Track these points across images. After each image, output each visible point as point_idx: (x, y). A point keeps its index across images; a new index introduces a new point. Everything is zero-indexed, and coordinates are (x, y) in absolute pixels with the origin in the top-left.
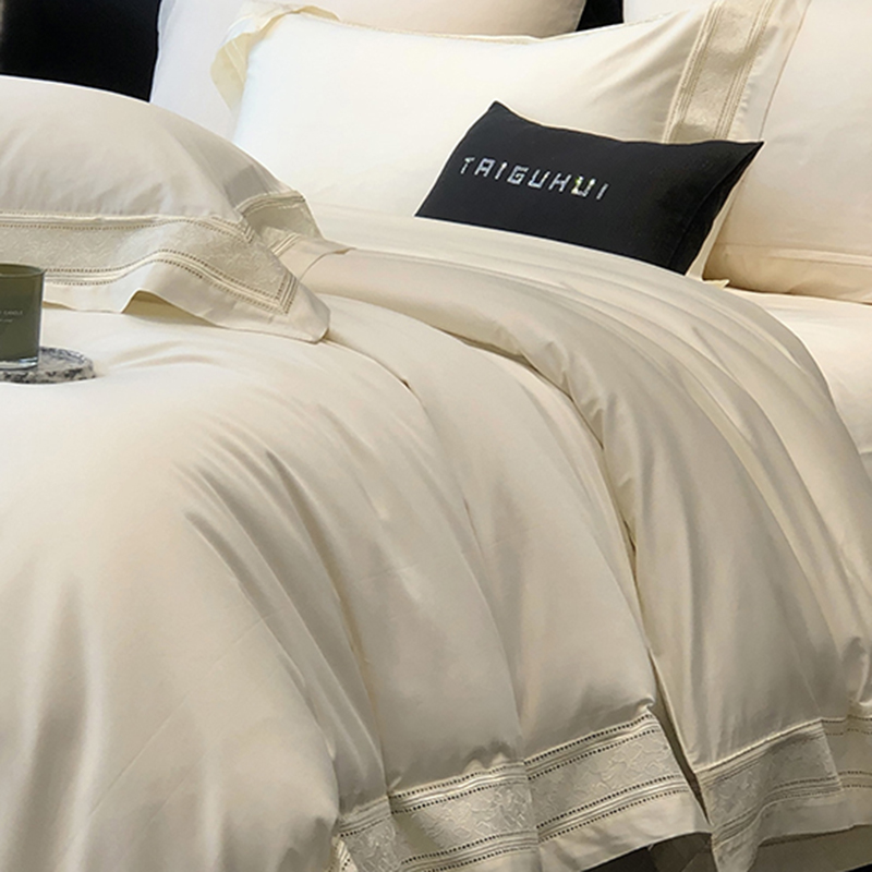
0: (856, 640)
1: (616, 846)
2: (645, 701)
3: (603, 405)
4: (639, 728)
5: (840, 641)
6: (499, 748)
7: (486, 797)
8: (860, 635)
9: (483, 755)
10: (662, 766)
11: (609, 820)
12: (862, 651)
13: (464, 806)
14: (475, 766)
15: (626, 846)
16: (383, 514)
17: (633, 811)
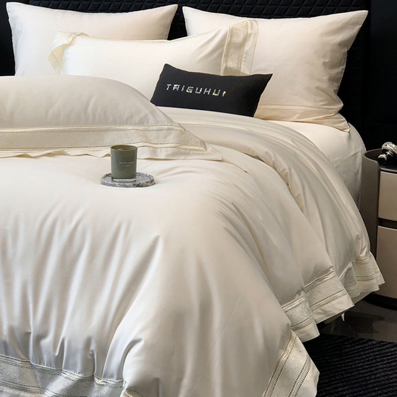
0: (358, 236)
1: (328, 314)
2: (331, 267)
3: (288, 171)
4: (331, 276)
5: (354, 237)
6: (303, 289)
7: (302, 306)
8: (358, 234)
9: (299, 292)
10: (340, 287)
11: (326, 306)
12: (359, 239)
13: (298, 310)
14: (297, 296)
15: (332, 314)
16: (260, 218)
17: (333, 302)
